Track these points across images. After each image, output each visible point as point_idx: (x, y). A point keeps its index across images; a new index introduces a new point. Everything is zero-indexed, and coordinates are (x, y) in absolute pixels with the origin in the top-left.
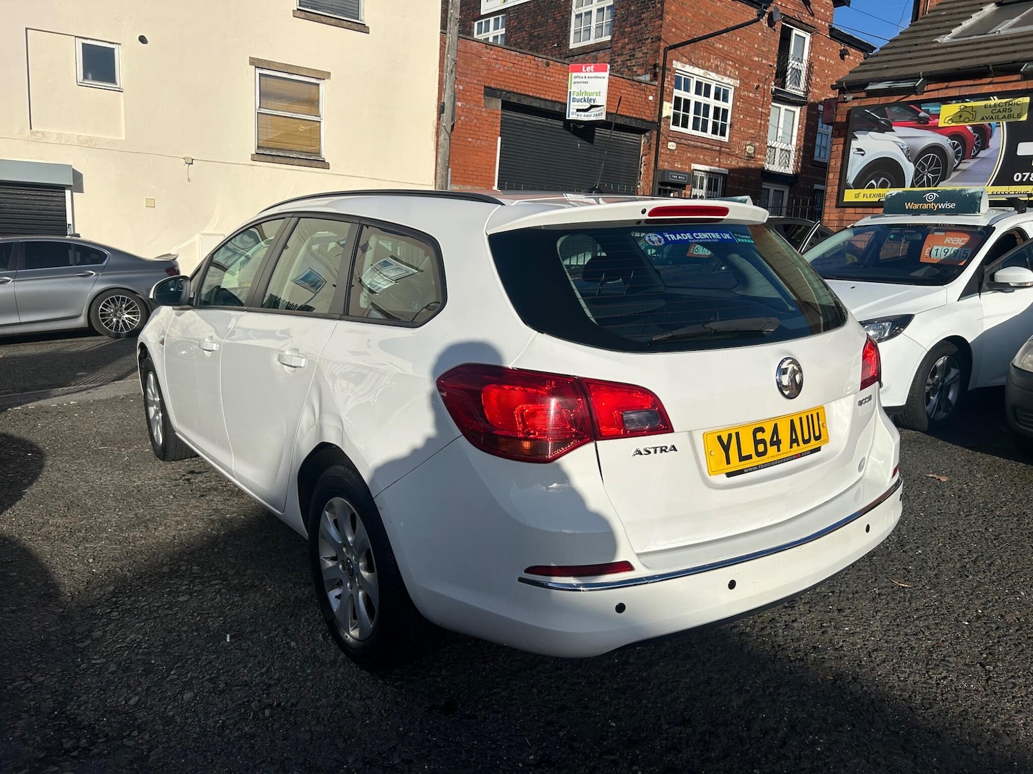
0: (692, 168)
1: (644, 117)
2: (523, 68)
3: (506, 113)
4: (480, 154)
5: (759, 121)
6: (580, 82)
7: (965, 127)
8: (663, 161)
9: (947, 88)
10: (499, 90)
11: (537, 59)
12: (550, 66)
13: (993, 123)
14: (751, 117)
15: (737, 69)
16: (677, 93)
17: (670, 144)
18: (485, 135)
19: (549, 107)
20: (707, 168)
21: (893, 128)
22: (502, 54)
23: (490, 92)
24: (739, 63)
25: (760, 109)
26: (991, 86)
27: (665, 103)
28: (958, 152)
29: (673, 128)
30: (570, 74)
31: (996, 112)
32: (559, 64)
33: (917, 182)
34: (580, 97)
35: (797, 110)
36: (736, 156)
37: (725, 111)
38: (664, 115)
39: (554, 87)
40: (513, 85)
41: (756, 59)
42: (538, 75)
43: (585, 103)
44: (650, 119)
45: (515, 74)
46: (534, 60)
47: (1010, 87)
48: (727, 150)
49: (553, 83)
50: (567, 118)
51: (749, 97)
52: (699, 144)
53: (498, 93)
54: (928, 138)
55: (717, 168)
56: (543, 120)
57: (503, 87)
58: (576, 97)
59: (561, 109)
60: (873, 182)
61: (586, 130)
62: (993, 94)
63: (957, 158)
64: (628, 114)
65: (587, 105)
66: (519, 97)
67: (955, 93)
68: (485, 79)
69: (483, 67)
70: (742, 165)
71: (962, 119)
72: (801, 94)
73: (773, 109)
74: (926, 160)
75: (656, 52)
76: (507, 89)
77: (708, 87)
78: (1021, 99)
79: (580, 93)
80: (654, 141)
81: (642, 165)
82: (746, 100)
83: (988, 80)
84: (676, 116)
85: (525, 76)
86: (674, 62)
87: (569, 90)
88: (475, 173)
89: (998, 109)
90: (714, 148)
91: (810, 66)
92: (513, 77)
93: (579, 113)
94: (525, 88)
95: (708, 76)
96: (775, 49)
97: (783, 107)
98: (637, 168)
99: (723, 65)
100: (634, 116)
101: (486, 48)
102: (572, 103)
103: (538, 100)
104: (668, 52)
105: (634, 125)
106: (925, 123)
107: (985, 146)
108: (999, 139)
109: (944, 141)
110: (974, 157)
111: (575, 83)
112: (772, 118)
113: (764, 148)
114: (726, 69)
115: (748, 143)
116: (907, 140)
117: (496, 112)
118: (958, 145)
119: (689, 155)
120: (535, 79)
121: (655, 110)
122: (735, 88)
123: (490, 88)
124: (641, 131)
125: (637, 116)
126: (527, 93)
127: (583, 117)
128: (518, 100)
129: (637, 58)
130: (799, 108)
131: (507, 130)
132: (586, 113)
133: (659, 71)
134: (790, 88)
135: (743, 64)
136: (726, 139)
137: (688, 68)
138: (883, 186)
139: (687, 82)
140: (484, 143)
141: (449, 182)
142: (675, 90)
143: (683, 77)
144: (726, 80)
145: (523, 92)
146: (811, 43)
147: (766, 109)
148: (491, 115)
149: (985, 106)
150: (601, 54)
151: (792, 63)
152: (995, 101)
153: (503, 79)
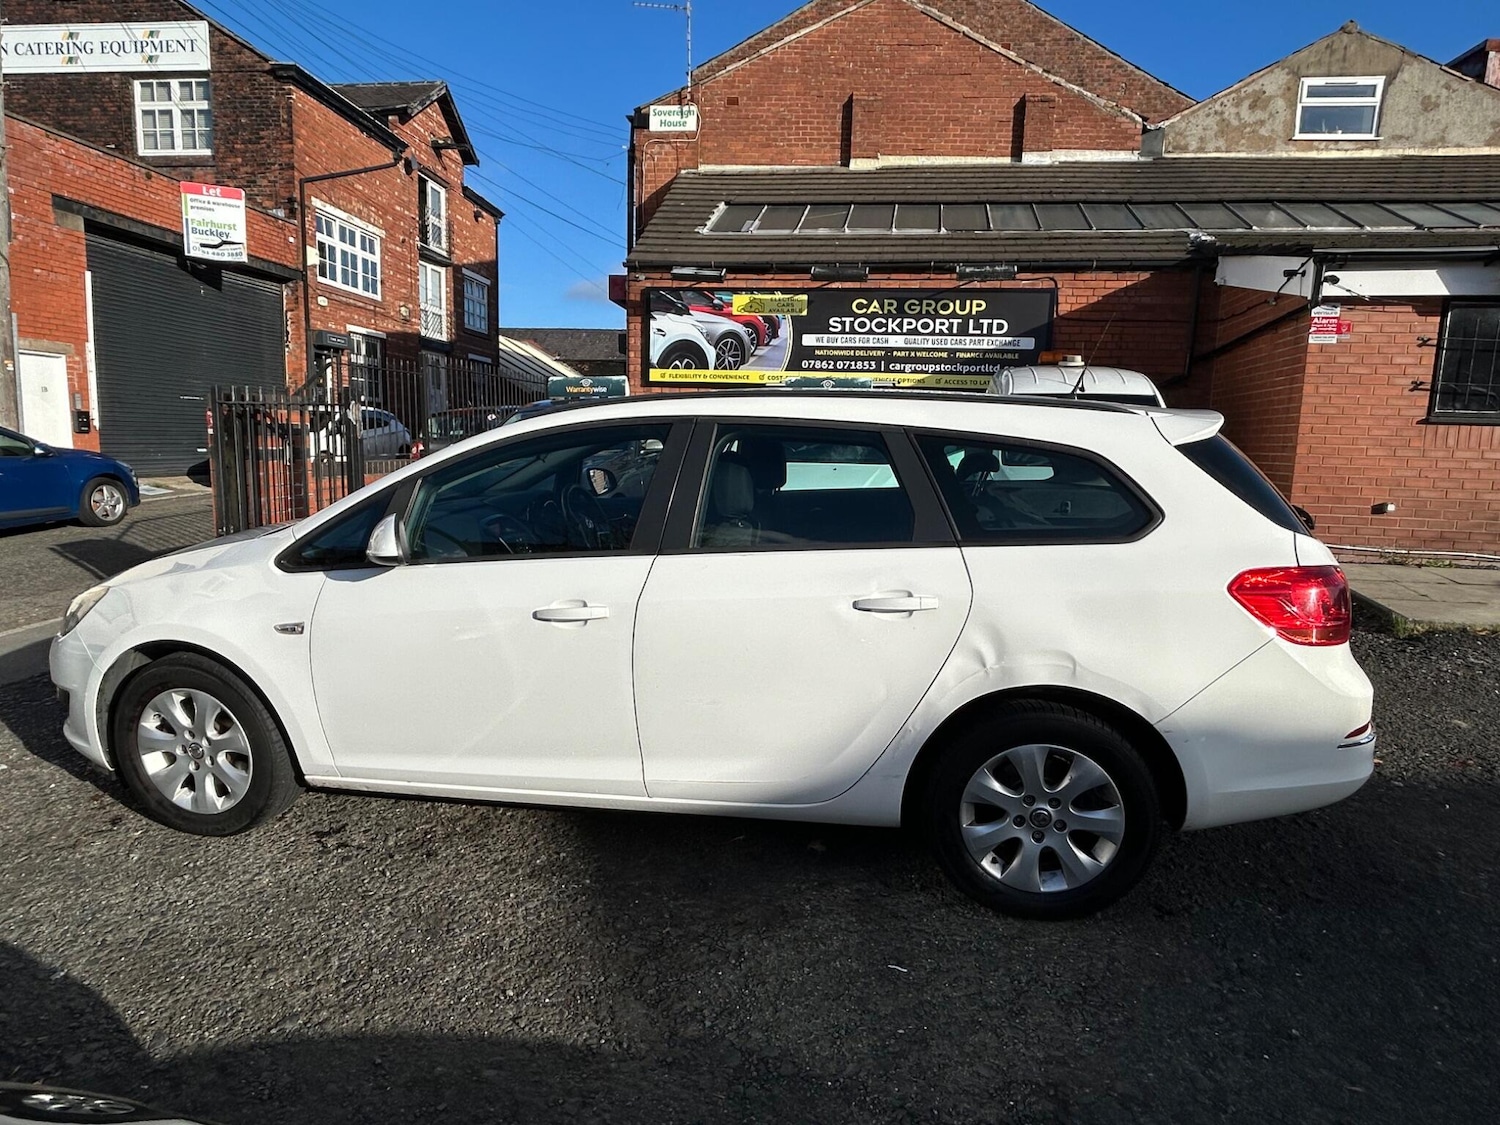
0: (348, 330)
1: (285, 263)
2: (113, 176)
3: (92, 239)
4: (56, 293)
5: (409, 280)
6: (201, 208)
7: (756, 317)
8: (315, 319)
9: (735, 279)
10: (77, 202)
11: (131, 166)
12: (153, 179)
13: (780, 316)
14: (400, 274)
15: (382, 218)
16: (320, 237)
17: (320, 298)
18: (63, 265)
19: (157, 235)
20: (364, 331)
21: (691, 312)
22: (76, 151)
23: (63, 204)
24: (384, 210)
25: (409, 266)
26: (773, 282)
27: (308, 248)
28: (753, 339)
29: (321, 279)
30: (183, 195)
31: (782, 306)
32: (165, 179)
33: (720, 365)
34: (205, 229)
35: (443, 270)
36: (392, 318)
37: (374, 264)
38: (309, 263)
39: (161, 209)
40: (98, 198)
41: (398, 208)
42: (135, 189)
43: (216, 238)
44: (294, 267)
45: (101, 183)
46: (127, 167)
47: (789, 285)
48: (382, 311)
49: (160, 203)
50: (186, 254)
51: (397, 251)
52: (351, 301)
53: (75, 207)
54: (725, 325)
55: (374, 331)
56: (146, 252)
57: (83, 199)
58: (199, 228)
59: (175, 240)
60: (677, 362)
61: (210, 273)
62: (777, 289)
63: (753, 344)
64: (265, 257)
65: (216, 241)
66: (110, 217)
67: (742, 284)
68: (53, 184)
69: (45, 164)
70: (398, 328)
71: (753, 309)
72: (445, 254)
73: (420, 268)
74: (725, 344)
75: (288, 182)
76: (90, 202)
77: (352, 234)
78: (800, 296)
79: (203, 222)
80: (301, 293)
81: (289, 323)
82: (393, 254)
83: (771, 276)
84: (322, 266)
85: (116, 188)
86: (313, 199)
87: (184, 217)
88: (52, 321)
89: (782, 303)
90: (369, 307)
91: (449, 225)
92: (97, 187)
93: (204, 249)
94: (119, 206)
95: (351, 221)
96: (415, 199)
97: (430, 267)
98: (282, 325)
99: (365, 210)
100: (274, 260)
101: (48, 136)
102: (191, 235)
103: (140, 225)
104: (305, 184)
105: (274, 272)
106: (719, 310)
107: (775, 335)
108: (786, 330)
109: (740, 329)
110: (767, 345)
111: (192, 207)
112: (421, 277)
113: (416, 312)
114: (369, 216)
115: (402, 303)
116: (707, 325)
117: (77, 234)
118: (752, 334)
119: (342, 313)
120: (132, 193)
121: (298, 255)
122: (381, 239)
123: (62, 197)
124: (282, 280)
125: (277, 261)
126: (122, 212)
127: (210, 255)
128: (109, 221)
129: (260, 186)
130: (444, 269)
131: (96, 261)
132: (214, 250)
133: (296, 208)
134: (433, 246)
135: (386, 213)
136: (378, 297)
137: (330, 209)
138: (688, 366)
139: (329, 225)
140: (61, 278)
141: (15, 333)
142: (318, 234)
143: (324, 218)
144: (371, 228)
145: (116, 210)
146: (447, 200)
147: (415, 266)
148: (69, 237)
149: (772, 300)
150: (198, 171)
151: (432, 219)
152: (778, 296)
153: (82, 187)
